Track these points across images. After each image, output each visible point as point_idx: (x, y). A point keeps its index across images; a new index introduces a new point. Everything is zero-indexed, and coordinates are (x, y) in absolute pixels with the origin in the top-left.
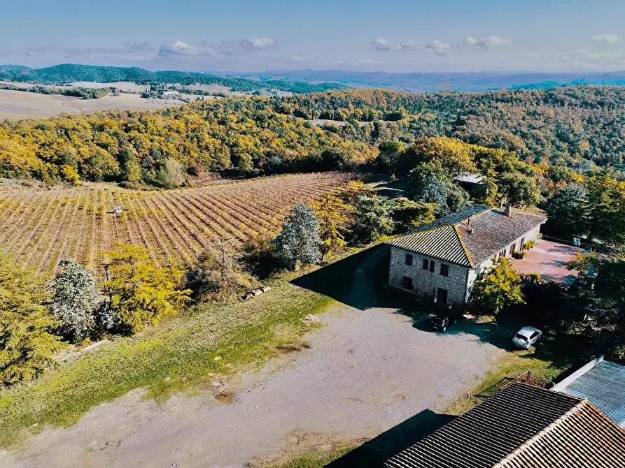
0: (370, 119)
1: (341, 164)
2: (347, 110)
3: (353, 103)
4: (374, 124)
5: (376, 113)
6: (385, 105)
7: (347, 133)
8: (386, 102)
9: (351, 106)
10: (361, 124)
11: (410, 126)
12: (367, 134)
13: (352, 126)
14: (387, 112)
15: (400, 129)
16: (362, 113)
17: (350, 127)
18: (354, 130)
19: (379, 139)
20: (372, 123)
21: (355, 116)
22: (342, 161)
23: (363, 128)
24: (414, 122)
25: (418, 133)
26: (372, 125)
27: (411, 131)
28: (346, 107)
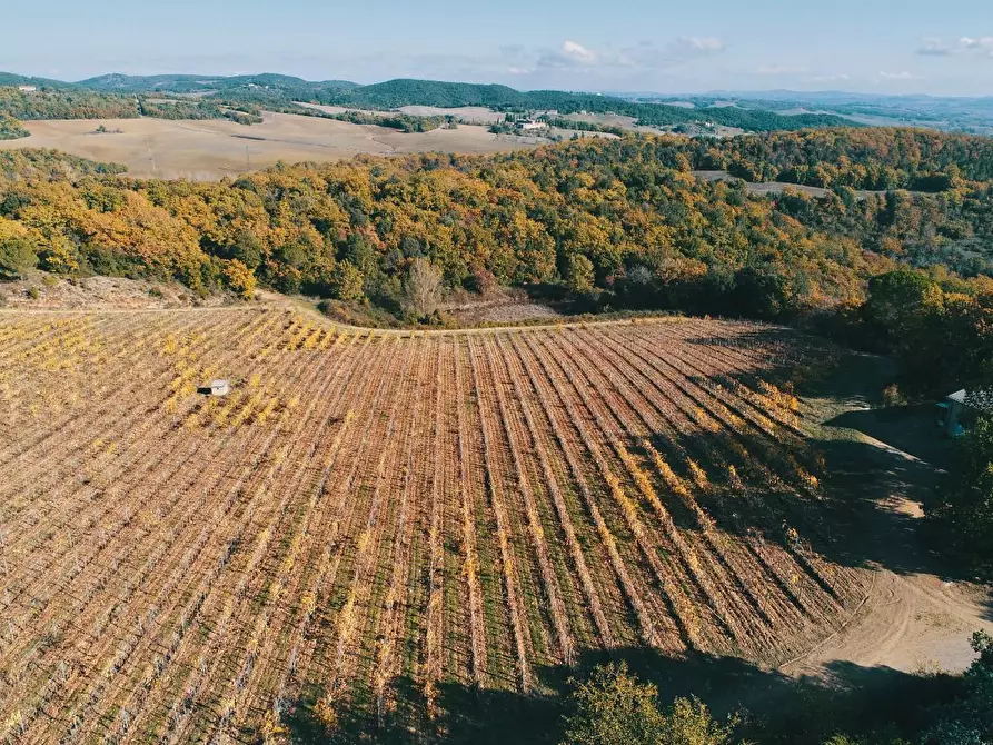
0: (881, 185)
1: (775, 302)
2: (834, 168)
3: (849, 154)
4: (887, 196)
5: (893, 174)
6: (916, 159)
7: (826, 211)
8: (918, 153)
9: (844, 158)
10: (858, 196)
11: (966, 205)
12: (869, 216)
13: (838, 198)
14: (919, 174)
15: (941, 211)
16: (864, 173)
17: (834, 200)
18: (843, 209)
19: (893, 228)
20: (882, 194)
21: (849, 179)
22: (780, 295)
23: (860, 203)
24: (976, 196)
25: (982, 220)
26: (883, 198)
27: (966, 214)
28: (833, 162)
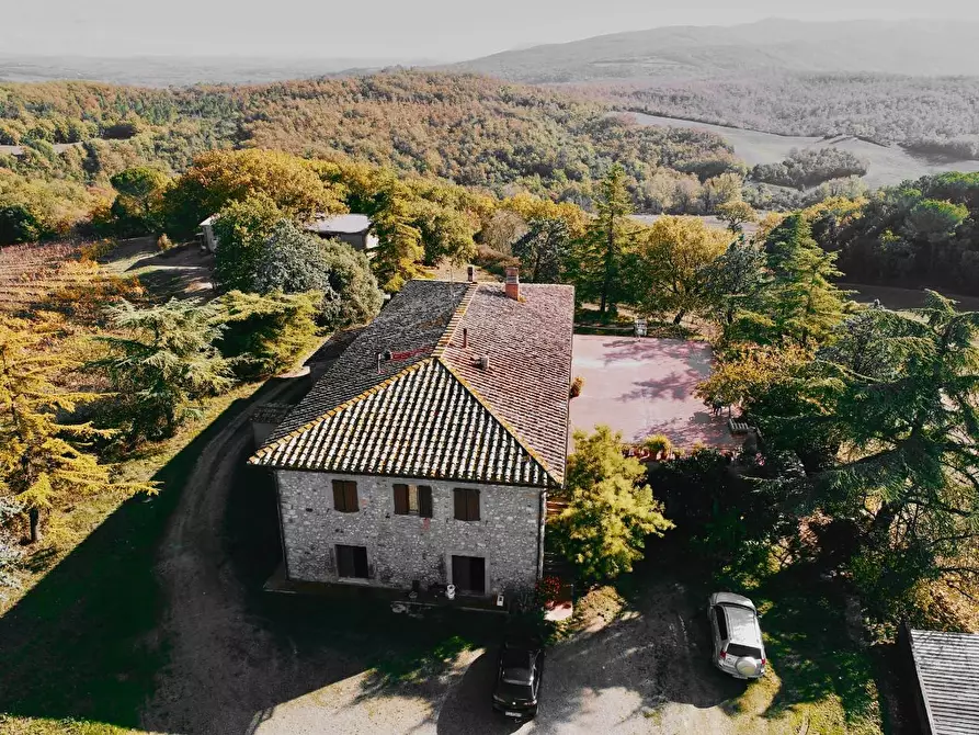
0: (73, 138)
1: (31, 228)
2: (18, 123)
3: (29, 109)
4: (85, 146)
5: (83, 127)
6: (99, 113)
7: (29, 166)
8: (97, 104)
9: (25, 114)
10: (58, 148)
11: (157, 147)
12: (75, 166)
13: (37, 152)
14: (105, 124)
15: (139, 154)
16: (52, 127)
17: (33, 155)
18: (46, 162)
19: (103, 173)
20: (79, 145)
21: (39, 133)
22: (32, 220)
23: (62, 155)
24: (162, 138)
25: (175, 158)
26: (81, 148)
27: (160, 154)
28: (15, 117)
